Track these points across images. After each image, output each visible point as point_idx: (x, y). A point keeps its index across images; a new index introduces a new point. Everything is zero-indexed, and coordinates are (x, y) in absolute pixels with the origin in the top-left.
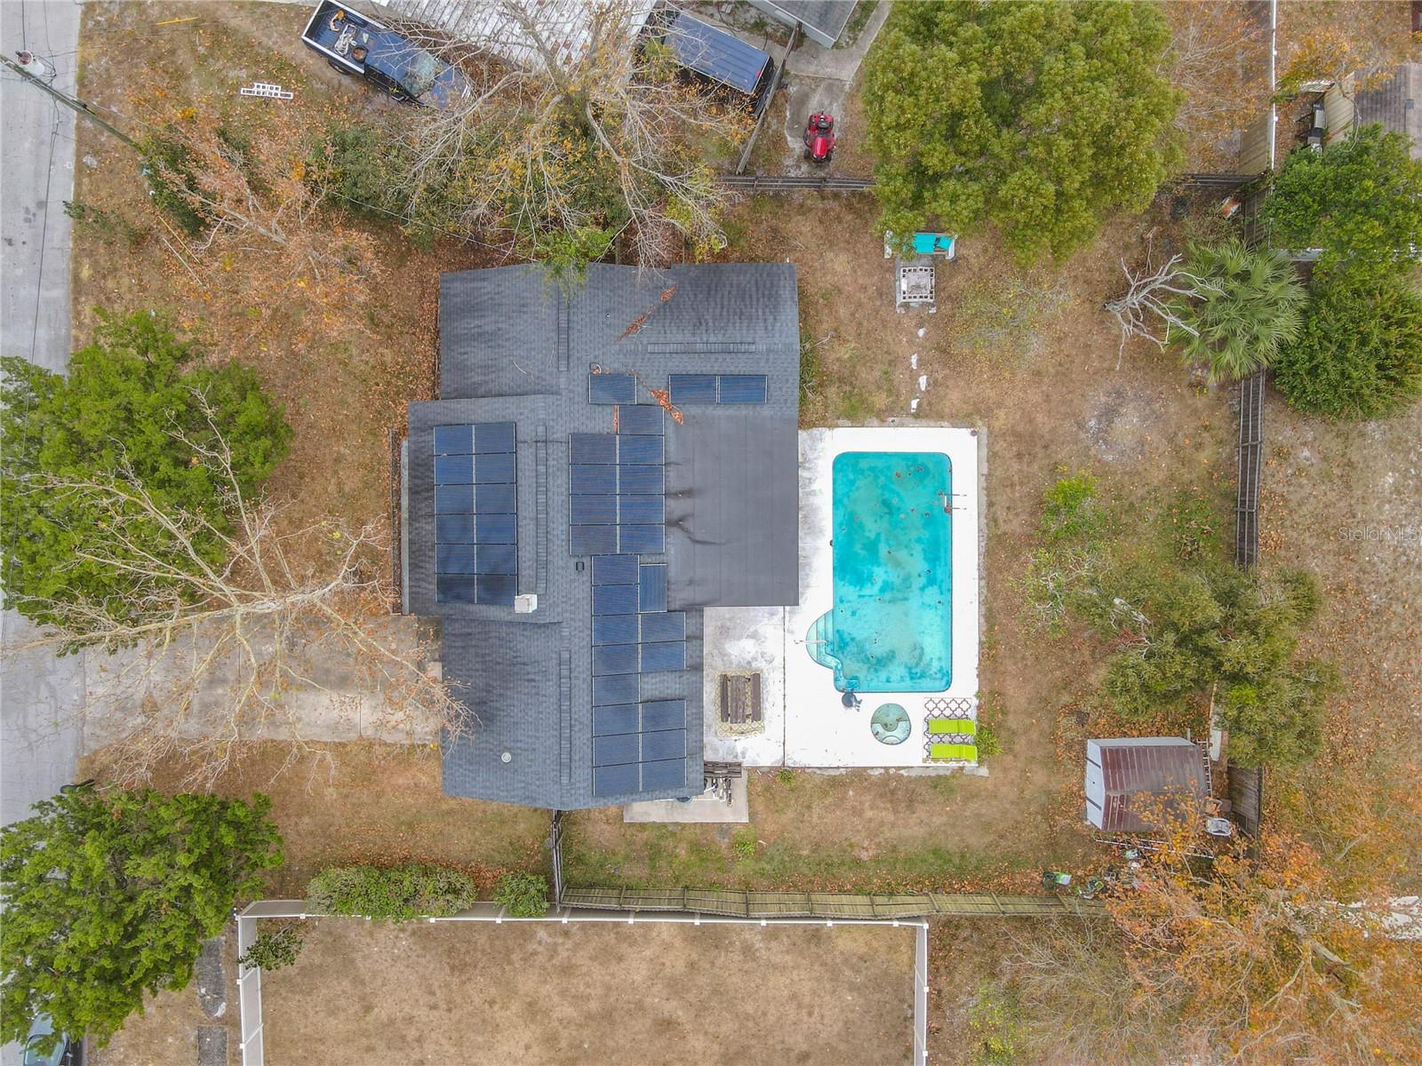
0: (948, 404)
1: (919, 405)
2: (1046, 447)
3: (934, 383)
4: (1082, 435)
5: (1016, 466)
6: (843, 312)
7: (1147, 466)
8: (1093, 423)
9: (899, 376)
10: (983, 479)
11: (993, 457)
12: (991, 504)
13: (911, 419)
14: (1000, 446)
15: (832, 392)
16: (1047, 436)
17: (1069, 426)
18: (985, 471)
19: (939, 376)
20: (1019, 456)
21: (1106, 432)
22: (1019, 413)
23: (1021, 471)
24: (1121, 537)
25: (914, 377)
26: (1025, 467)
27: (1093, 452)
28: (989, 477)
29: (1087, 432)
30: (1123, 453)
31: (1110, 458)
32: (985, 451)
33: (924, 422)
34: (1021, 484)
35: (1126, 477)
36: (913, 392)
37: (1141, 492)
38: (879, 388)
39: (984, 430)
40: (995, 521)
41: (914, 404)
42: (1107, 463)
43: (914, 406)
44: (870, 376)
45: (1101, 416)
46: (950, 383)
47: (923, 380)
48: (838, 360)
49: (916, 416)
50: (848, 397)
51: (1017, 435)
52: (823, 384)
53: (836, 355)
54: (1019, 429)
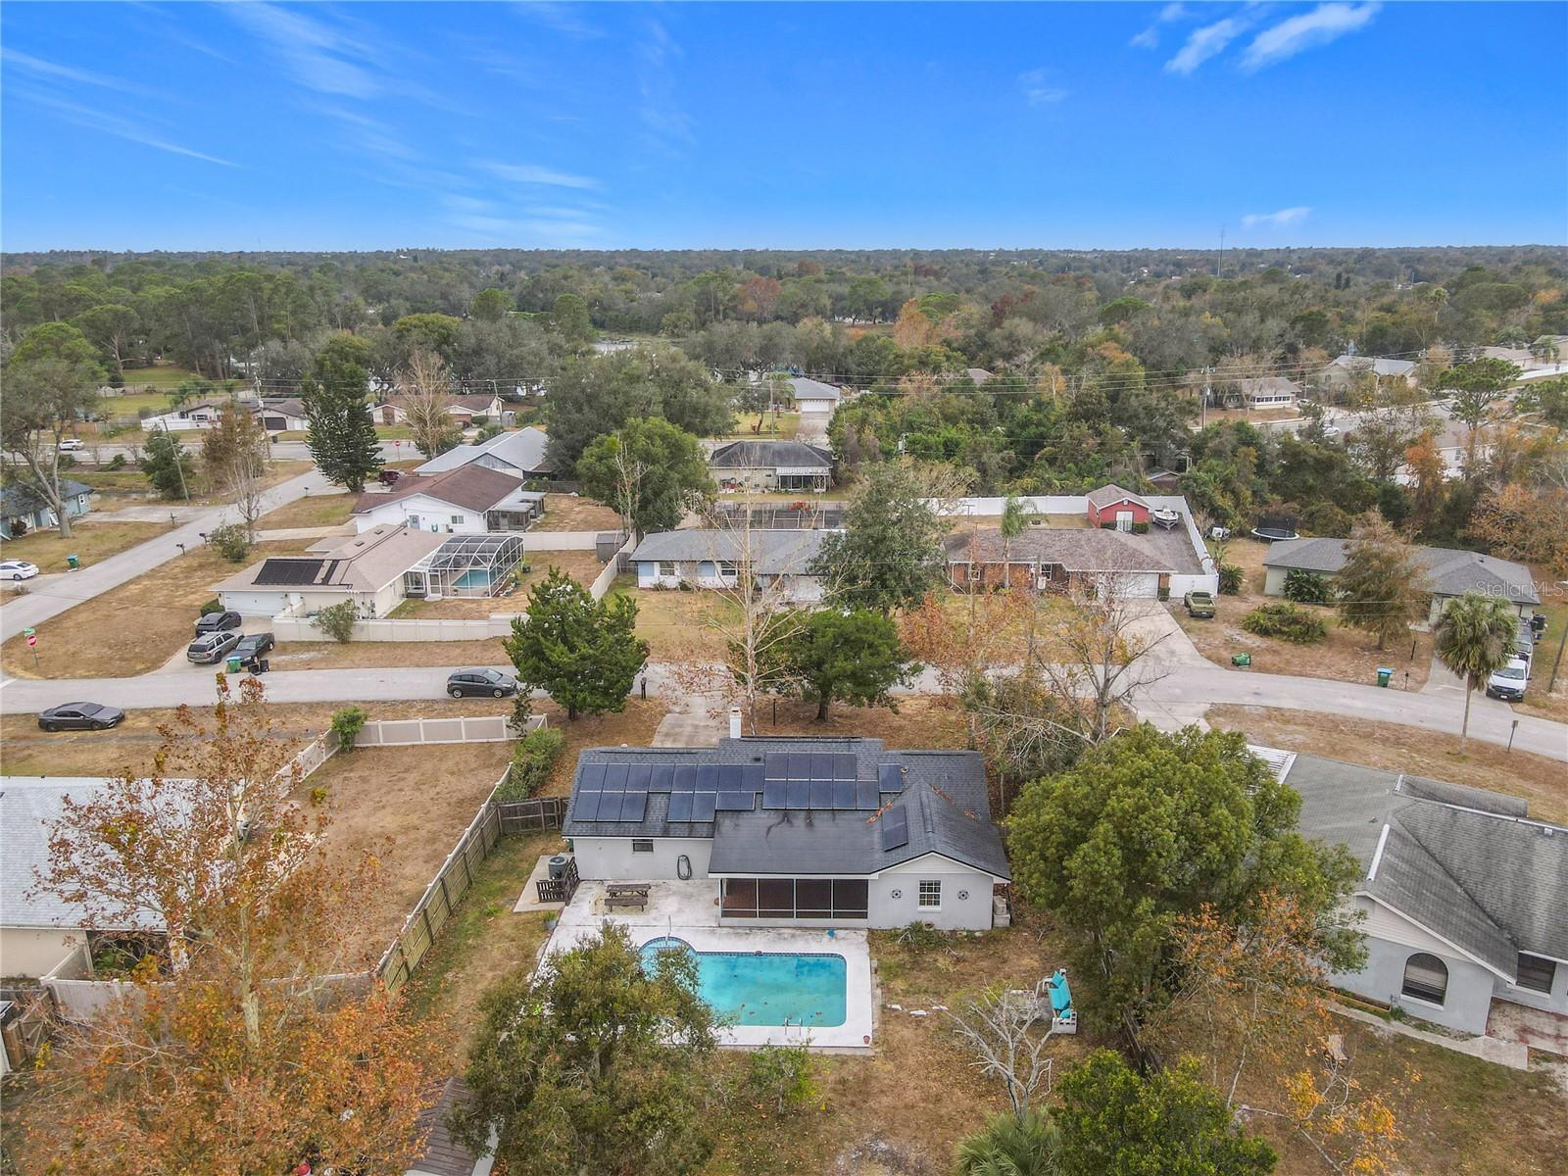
0: (897, 1029)
1: (896, 1010)
2: (853, 1104)
3: (919, 1020)
4: (867, 1136)
5: (831, 1079)
6: (984, 964)
8: (883, 1146)
9: (923, 998)
10: (818, 1051)
11: (843, 1061)
13: (879, 1002)
14: (854, 1066)
15: (904, 956)
16: (866, 1106)
17: (879, 1124)
18: (826, 1052)
19: (926, 1024)
20: (843, 1082)
21: (873, 1158)
22: (891, 1083)
23: (826, 1082)
25: (923, 1007)
26: (829, 1086)
27: (847, 1145)
28: (820, 1056)
29: (872, 1140)
31: (841, 1162)
32: (849, 1053)
33: (878, 1012)
36: (910, 1006)
38: (911, 985)
39: (870, 1053)
41: (897, 1007)
42: (834, 1159)
43: (894, 1006)
44: (922, 979)
45: (892, 1154)
46: (920, 1031)
47: (921, 1012)
48: (936, 960)
49: (884, 1007)
50: (901, 966)
51: (866, 1081)
52: (911, 950)
53: (941, 960)
54: (873, 1082)
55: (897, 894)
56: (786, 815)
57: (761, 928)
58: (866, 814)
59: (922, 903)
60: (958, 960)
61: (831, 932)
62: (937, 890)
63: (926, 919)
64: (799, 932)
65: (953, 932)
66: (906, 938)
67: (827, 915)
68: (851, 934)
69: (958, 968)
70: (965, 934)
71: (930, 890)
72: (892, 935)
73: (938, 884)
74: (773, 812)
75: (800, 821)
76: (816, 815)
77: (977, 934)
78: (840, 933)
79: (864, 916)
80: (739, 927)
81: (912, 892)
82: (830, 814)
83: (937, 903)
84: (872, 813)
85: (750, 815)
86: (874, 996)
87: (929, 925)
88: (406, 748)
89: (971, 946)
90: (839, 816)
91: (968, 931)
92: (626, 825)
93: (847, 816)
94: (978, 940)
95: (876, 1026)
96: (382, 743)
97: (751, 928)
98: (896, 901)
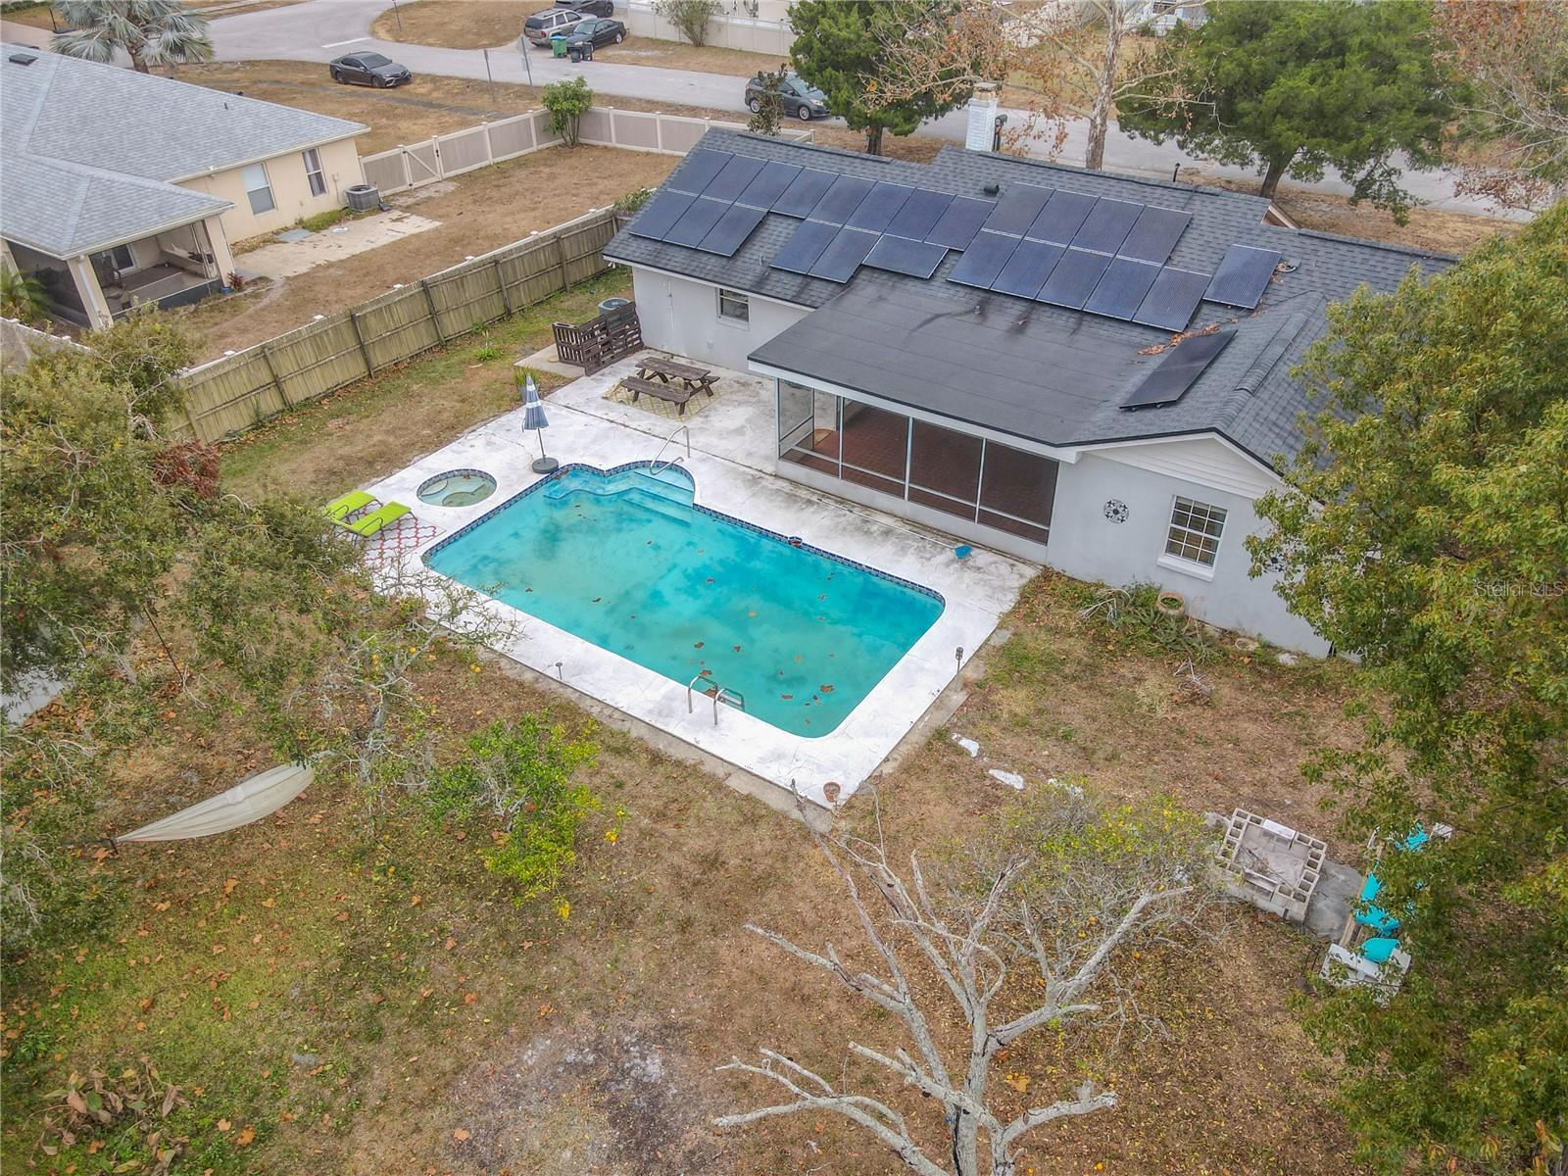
0: (930, 795)
1: (962, 752)
2: (685, 925)
3: (993, 796)
4: (644, 1020)
5: (695, 844)
6: (1249, 729)
7: (420, 1142)
8: (654, 1068)
9: (1046, 751)
10: (720, 772)
11: (752, 812)
12: (656, 759)
13: (940, 719)
14: (763, 838)
15: (1078, 647)
16: (707, 944)
17: (694, 1002)
18: (733, 783)
19: (1003, 811)
20: (712, 862)
21: (602, 1086)
22: (811, 917)
23: (675, 846)
24: (335, 963)
25: (1030, 771)
26: (676, 859)
27: (583, 1016)
28: (718, 786)
29: (643, 1037)
30: (515, 1097)
31: (530, 1057)
32: (776, 801)
33: (919, 739)
34: (646, 834)
35: (447, 1064)
36: (1000, 757)
37: (381, 1077)
38: (1040, 712)
39: (822, 825)
40: (617, 752)
41: (971, 746)
42: (524, 1039)
43: (965, 743)
44: (1077, 710)
45: (653, 1103)
46: (978, 823)
47: (1016, 781)
48: (1139, 680)
49: (941, 734)
50: (1051, 663)
51: (760, 884)
52: (1101, 639)
53: (1152, 681)
54: (772, 895)
55: (1116, 512)
56: (987, 299)
57: (842, 501)
58: (1150, 336)
59: (1172, 548)
60: (1195, 698)
61: (965, 549)
62: (1215, 529)
63: (1171, 587)
64: (905, 529)
65: (1229, 635)
66: (1102, 613)
67: (967, 514)
68: (1003, 567)
69: (1180, 713)
70: (1252, 647)
71: (1197, 524)
72: (1081, 593)
73: (1218, 516)
74: (962, 292)
75: (1003, 318)
76: (1045, 315)
77: (1284, 659)
78: (980, 557)
79: (1042, 537)
80: (809, 487)
81: (1153, 517)
82: (1073, 320)
83: (1207, 560)
84: (1163, 338)
85: (919, 284)
86: (939, 703)
87: (1171, 602)
88: (638, 154)
89: (1248, 679)
90: (1091, 327)
91: (1267, 646)
92: (705, 258)
93: (1107, 331)
94: (1276, 672)
95: (888, 769)
96: (614, 144)
97: (826, 494)
98: (1112, 528)
